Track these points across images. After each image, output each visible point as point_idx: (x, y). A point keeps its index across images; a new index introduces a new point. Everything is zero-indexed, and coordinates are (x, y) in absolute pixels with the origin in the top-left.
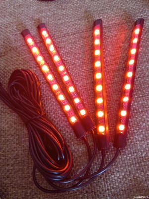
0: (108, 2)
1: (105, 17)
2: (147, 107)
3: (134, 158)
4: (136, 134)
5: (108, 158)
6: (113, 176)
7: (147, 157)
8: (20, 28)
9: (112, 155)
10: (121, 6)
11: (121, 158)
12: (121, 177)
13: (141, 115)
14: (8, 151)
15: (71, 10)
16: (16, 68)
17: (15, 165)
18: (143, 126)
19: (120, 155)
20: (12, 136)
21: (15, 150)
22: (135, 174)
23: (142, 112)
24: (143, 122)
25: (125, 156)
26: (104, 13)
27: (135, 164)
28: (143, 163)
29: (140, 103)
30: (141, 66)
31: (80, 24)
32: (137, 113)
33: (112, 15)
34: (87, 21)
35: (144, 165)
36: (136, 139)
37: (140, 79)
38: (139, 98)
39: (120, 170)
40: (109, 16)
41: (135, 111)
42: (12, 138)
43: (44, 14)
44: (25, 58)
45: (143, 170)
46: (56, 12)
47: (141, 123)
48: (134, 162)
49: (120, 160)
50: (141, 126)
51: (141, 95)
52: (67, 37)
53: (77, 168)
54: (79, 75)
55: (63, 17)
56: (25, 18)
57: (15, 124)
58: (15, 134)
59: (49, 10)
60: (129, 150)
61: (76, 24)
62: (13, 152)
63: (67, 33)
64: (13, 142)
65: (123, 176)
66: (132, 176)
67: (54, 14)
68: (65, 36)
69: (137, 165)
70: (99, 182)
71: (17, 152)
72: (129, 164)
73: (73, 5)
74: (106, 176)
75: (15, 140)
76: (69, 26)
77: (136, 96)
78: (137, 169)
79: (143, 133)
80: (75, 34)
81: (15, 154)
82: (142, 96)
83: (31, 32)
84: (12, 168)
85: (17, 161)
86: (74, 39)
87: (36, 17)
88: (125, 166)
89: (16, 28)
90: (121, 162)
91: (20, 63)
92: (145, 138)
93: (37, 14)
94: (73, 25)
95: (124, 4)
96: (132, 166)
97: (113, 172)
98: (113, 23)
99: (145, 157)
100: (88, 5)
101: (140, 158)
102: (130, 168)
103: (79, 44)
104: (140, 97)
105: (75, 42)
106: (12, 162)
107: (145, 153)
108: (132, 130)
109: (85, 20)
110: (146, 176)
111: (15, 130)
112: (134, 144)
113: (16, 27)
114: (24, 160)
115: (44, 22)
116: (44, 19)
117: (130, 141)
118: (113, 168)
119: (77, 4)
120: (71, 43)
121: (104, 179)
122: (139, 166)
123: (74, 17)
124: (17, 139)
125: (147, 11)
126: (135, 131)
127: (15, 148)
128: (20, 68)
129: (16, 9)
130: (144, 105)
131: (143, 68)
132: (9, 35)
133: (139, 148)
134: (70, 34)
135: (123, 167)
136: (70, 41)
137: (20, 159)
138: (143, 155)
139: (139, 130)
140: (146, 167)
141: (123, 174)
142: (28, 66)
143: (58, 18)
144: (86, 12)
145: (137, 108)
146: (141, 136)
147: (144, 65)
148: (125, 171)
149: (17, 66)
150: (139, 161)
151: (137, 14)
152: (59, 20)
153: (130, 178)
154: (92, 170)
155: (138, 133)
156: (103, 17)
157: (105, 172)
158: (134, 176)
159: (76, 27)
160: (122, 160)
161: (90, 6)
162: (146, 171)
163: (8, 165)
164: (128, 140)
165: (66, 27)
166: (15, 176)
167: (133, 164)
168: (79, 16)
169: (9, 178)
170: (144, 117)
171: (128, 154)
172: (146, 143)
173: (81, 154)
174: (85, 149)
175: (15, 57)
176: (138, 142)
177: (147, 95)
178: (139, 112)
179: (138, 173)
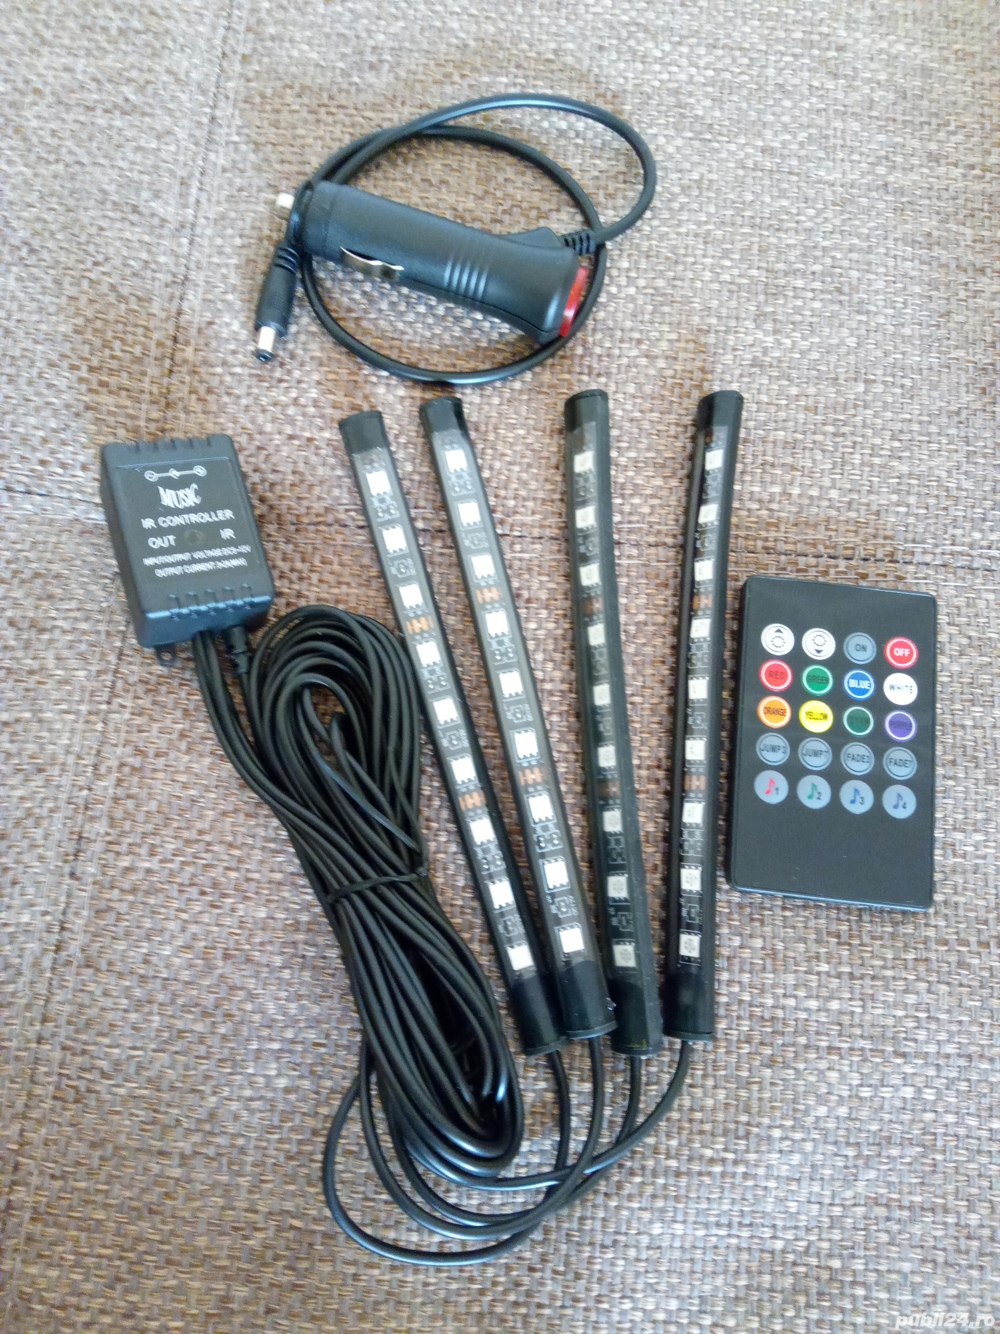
1: (796, 491)
2: (858, 1031)
4: (777, 1146)
7: (791, 1257)
13: (823, 1065)
14: (172, 1088)
15: (631, 389)
17: (198, 1162)
18: (818, 1118)
20: (205, 1014)
23: (830, 1049)
24: (821, 1100)
27: (737, 1272)
28: (767, 1278)
29: (834, 1005)
32: (807, 1047)
35: (772, 1290)
36: (769, 1167)
38: (835, 983)
39: (662, 1287)
41: (802, 1040)
42: (199, 1027)
45: (760, 1307)
47: (811, 1101)
48: (733, 1266)
50: (806, 1113)
51: (847, 969)
58: (217, 1006)
62: (191, 1099)
64: (202, 1050)
65: (669, 1313)
69: (742, 1282)
70: (561, 1317)
71: (213, 1099)
72: (709, 1269)
74: (598, 1300)
77: (824, 967)
78: (737, 1298)
79: (809, 1147)
81: (202, 1113)
82: (852, 976)
84: (177, 1172)
89: (315, 403)
92: (807, 1170)
96: (719, 1281)
97: (634, 1291)
99: (784, 1251)
102: (707, 1288)
104: (839, 976)
106: (186, 1146)
107: (790, 1235)
108: (766, 1121)
111: (223, 991)
113: (314, 393)
121: (586, 1309)
122: (748, 1287)
124: (224, 1038)
126: (777, 1133)
130: (846, 1019)
132: (269, 427)
133: (769, 1208)
138: (779, 1245)
140: (779, 1298)
146: (796, 1158)
148: (685, 1293)
150: (754, 1266)
162: (772, 1316)
163: (161, 1153)
166: (187, 1214)
167: (725, 1272)
169: (158, 1218)
170: (833, 1076)
172: (805, 1192)
176: (772, 1184)
177: (873, 978)
178: (818, 1048)
179: (735, 1314)
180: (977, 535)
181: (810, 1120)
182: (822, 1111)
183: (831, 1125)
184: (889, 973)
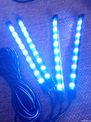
0: (62, 4)
1: (60, 13)
2: (88, 71)
3: (81, 105)
4: (82, 89)
5: (64, 106)
6: (68, 118)
7: (89, 104)
8: (5, 20)
9: (66, 104)
10: (70, 6)
11: (73, 106)
12: (73, 118)
13: (85, 77)
15: (38, 8)
16: (3, 46)
17: (3, 112)
19: (72, 103)
21: (3, 102)
22: (82, 115)
23: (85, 74)
24: (86, 81)
25: (75, 104)
26: (59, 10)
27: (82, 108)
28: (86, 108)
29: (84, 68)
30: (83, 45)
31: (44, 17)
32: (82, 75)
33: (64, 12)
34: (48, 15)
35: (88, 110)
36: (82, 92)
37: (83, 53)
38: (83, 66)
39: (72, 113)
40: (62, 12)
41: (81, 74)
43: (20, 11)
44: (9, 39)
45: (87, 113)
46: (28, 10)
47: (84, 82)
49: (72, 107)
50: (84, 83)
52: (36, 26)
53: (44, 113)
54: (44, 51)
55: (33, 13)
56: (8, 13)
57: (2, 84)
58: (2, 91)
59: (24, 8)
60: (77, 100)
61: (41, 18)
62: (1, 103)
63: (36, 23)
64: (1, 97)
65: (74, 117)
66: (80, 117)
67: (27, 11)
68: (34, 25)
71: (4, 103)
72: (78, 109)
73: (39, 5)
74: (63, 118)
75: (3, 95)
76: (37, 19)
77: (81, 64)
78: (83, 112)
79: (86, 88)
80: (41, 24)
81: (3, 105)
82: (85, 64)
83: (12, 22)
84: (0, 114)
85: (4, 109)
86: (40, 27)
87: (15, 13)
88: (76, 110)
89: (2, 20)
90: (73, 108)
91: (5, 43)
92: (87, 91)
93: (16, 11)
94: (39, 18)
96: (80, 111)
97: (68, 115)
98: (65, 16)
99: (88, 104)
100: (48, 5)
101: (85, 105)
102: (78, 112)
103: (44, 31)
104: (83, 65)
105: (41, 29)
106: (1, 110)
108: (79, 86)
109: (47, 15)
110: (89, 117)
111: (3, 89)
112: (81, 96)
113: (2, 19)
114: (9, 109)
115: (20, 16)
116: (20, 14)
117: (78, 94)
118: (68, 112)
119: (42, 4)
120: (38, 30)
121: (62, 120)
122: (84, 110)
123: (40, 13)
124: (4, 95)
125: (85, 9)
126: (81, 87)
127: (2, 100)
128: (6, 47)
129: (2, 7)
130: (86, 70)
131: (85, 45)
133: (84, 98)
134: (38, 24)
135: (74, 111)
136: (38, 29)
137: (6, 108)
138: (87, 103)
139: (83, 86)
140: (89, 111)
141: (74, 116)
142: (10, 45)
143: (30, 13)
144: (47, 9)
145: (82, 72)
146: (85, 90)
147: (86, 44)
148: (75, 114)
149: (3, 45)
151: (79, 11)
152: (30, 14)
153: (79, 119)
154: (54, 114)
155: (83, 89)
156: (59, 13)
157: (62, 115)
158: (81, 117)
159: (42, 20)
160: (73, 107)
161: (50, 6)
162: (89, 113)
164: (77, 93)
165: (35, 19)
166: (3, 120)
167: (80, 109)
168: (43, 12)
170: (87, 77)
171: (77, 103)
172: (88, 94)
173: (46, 104)
174: (49, 100)
175: (2, 39)
176: (83, 95)
177: (88, 64)
178: (83, 75)
179: (84, 115)
180: (83, 11)
182: (86, 83)
183: (88, 84)
184: (89, 62)
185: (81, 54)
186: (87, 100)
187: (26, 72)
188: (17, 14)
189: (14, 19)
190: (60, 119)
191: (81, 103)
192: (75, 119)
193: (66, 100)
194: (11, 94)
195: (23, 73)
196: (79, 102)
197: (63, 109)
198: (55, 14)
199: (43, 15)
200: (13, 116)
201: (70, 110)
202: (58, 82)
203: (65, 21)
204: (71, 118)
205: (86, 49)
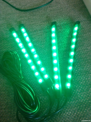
0: (60, 12)
1: (58, 20)
2: (83, 72)
3: (77, 103)
5: (62, 104)
6: (64, 114)
7: (84, 102)
8: (9, 26)
9: (63, 102)
10: (67, 14)
11: (69, 103)
12: (69, 114)
13: (80, 77)
14: (2, 101)
15: (38, 16)
16: (7, 50)
17: (6, 109)
18: (81, 84)
19: (68, 101)
20: (4, 91)
21: (6, 100)
22: (77, 112)
23: (80, 75)
24: (81, 81)
25: (71, 102)
26: (57, 18)
28: (82, 106)
29: (79, 70)
30: (79, 48)
31: (44, 24)
32: (77, 76)
33: (62, 19)
34: (48, 22)
35: (83, 107)
36: (77, 91)
37: (78, 56)
38: (78, 67)
39: (68, 110)
40: (60, 19)
41: (76, 75)
42: (4, 93)
43: (23, 18)
44: (12, 44)
45: (82, 110)
46: (30, 17)
47: (80, 82)
48: (77, 105)
49: (68, 104)
50: (80, 83)
51: (79, 65)
52: (37, 32)
53: (43, 110)
54: (44, 54)
55: (34, 20)
56: (12, 20)
57: (6, 84)
58: (6, 90)
59: (26, 16)
60: (73, 98)
61: (41, 25)
62: (5, 101)
63: (36, 30)
64: (5, 95)
65: (70, 114)
66: (75, 114)
67: (29, 19)
68: (35, 32)
69: (79, 107)
70: (56, 118)
72: (74, 106)
73: (40, 13)
74: (60, 114)
75: (6, 94)
76: (37, 25)
77: (77, 66)
78: (78, 110)
79: (81, 87)
80: (41, 30)
81: (6, 102)
82: (80, 66)
83: (15, 29)
84: (4, 111)
85: (7, 106)
86: (40, 33)
87: (18, 20)
88: (72, 108)
89: (7, 27)
90: (69, 106)
91: (9, 47)
92: (82, 90)
93: (19, 18)
94: (40, 25)
95: (68, 13)
96: (76, 108)
97: (65, 112)
98: (63, 23)
99: (83, 102)
100: (48, 13)
101: (80, 102)
102: (74, 109)
103: (43, 36)
104: (79, 66)
105: (41, 35)
106: (4, 107)
107: (83, 99)
108: (75, 86)
109: (46, 22)
110: (84, 114)
111: (6, 88)
112: (76, 94)
113: (6, 26)
114: (11, 106)
115: (23, 23)
116: (23, 21)
117: (74, 92)
118: (64, 110)
119: (42, 12)
120: (39, 35)
121: (59, 116)
122: (79, 108)
123: (40, 20)
124: (7, 93)
125: (81, 17)
126: (77, 87)
127: (6, 98)
128: (9, 50)
129: (6, 16)
130: (81, 71)
131: (80, 49)
132: (2, 30)
133: (79, 97)
134: (38, 30)
135: (70, 108)
136: (38, 34)
137: (9, 105)
138: (82, 101)
139: (79, 86)
140: (84, 108)
141: (70, 113)
142: (14, 49)
143: (31, 21)
144: (47, 17)
145: (77, 73)
146: (80, 89)
147: (81, 48)
148: (71, 111)
149: (7, 49)
150: (79, 104)
151: (76, 18)
152: (31, 22)
153: (74, 115)
154: (52, 111)
155: (78, 88)
156: (57, 20)
157: (60, 111)
158: (77, 114)
160: (69, 104)
161: (49, 14)
162: (84, 110)
163: (2, 109)
164: (73, 92)
165: (35, 26)
166: (6, 116)
168: (43, 20)
170: (82, 78)
171: (73, 101)
172: (83, 93)
173: (45, 102)
174: (47, 98)
175: (6, 44)
176: (78, 93)
177: (83, 65)
178: (79, 75)
179: (79, 112)
180: (79, 19)
181: (80, 84)
182: (82, 83)
183: (83, 84)
184: (84, 64)
185: (77, 57)
186: (82, 99)
187: (27, 73)
188: (20, 22)
189: (17, 26)
190: (57, 115)
191: (77, 101)
192: (71, 116)
193: (63, 98)
194: (13, 93)
195: (25, 73)
196: (75, 100)
197: (60, 106)
198: (54, 21)
199: (43, 22)
200: (15, 113)
201: (67, 107)
202: (56, 82)
203: (63, 27)
204: (68, 115)
205: (81, 53)
